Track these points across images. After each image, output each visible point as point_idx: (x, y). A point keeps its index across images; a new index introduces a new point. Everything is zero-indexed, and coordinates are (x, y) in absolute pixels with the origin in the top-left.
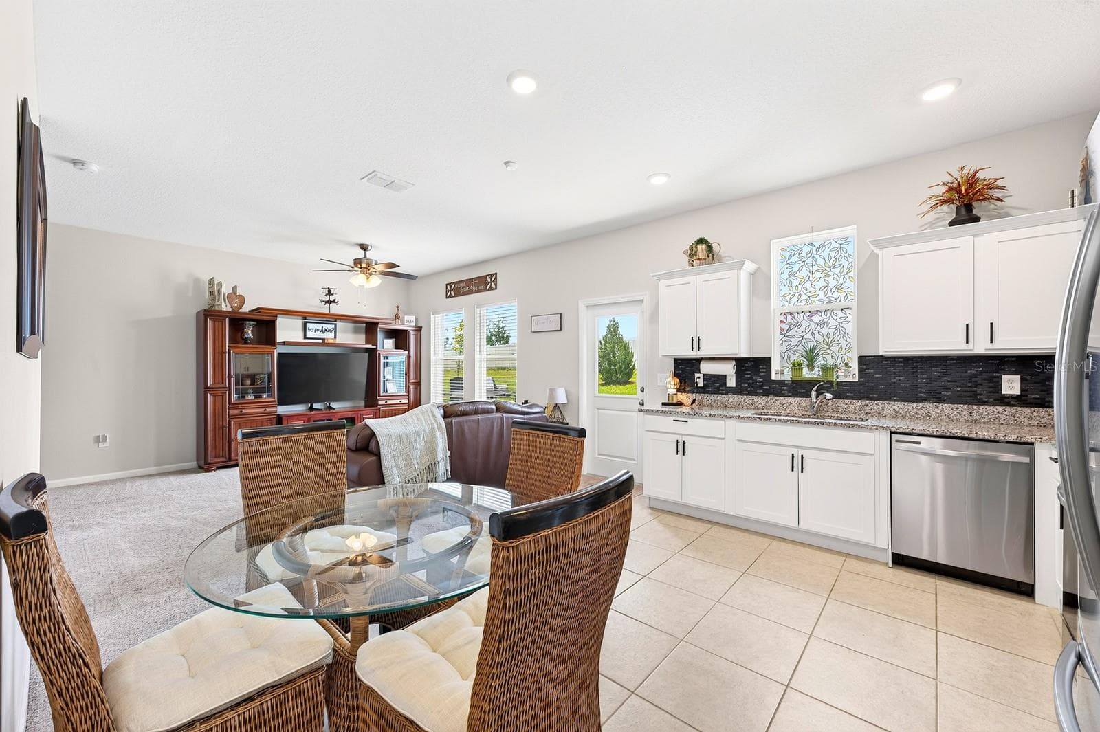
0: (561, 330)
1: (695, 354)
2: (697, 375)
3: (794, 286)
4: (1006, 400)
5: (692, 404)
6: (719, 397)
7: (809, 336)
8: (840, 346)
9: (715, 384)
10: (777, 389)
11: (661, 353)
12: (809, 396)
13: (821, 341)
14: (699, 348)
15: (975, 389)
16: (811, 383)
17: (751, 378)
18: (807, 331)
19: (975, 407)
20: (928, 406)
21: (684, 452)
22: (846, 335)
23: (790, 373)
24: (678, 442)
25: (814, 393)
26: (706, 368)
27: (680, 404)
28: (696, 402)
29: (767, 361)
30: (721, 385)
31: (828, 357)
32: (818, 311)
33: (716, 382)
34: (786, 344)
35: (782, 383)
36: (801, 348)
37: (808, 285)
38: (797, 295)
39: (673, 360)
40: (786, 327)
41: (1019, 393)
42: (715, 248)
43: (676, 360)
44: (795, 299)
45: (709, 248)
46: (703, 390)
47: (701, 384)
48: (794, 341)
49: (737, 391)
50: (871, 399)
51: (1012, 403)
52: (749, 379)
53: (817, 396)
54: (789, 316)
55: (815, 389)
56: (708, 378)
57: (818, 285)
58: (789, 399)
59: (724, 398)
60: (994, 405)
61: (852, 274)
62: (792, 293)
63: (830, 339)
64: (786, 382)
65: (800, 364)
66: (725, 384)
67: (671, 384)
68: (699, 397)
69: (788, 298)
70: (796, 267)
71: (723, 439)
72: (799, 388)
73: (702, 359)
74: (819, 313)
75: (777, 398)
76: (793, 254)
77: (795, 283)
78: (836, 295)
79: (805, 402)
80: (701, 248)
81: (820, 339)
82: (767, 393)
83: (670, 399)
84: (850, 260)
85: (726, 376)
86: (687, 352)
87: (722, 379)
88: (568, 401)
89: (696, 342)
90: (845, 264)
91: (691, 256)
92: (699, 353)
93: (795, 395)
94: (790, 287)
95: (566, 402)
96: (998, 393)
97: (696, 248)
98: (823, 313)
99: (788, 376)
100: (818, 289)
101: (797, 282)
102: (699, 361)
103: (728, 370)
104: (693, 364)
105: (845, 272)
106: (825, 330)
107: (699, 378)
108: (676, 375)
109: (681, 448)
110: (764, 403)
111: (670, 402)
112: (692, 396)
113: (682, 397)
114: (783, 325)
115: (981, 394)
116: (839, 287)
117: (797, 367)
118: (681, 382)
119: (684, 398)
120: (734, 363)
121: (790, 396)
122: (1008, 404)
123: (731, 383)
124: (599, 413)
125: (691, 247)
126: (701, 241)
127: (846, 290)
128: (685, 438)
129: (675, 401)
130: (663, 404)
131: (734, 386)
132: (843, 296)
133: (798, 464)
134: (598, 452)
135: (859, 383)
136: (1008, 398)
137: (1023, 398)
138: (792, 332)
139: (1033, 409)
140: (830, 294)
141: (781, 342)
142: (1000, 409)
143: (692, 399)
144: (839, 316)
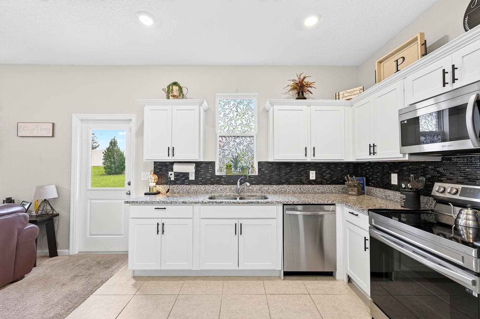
0: (53, 136)
1: (170, 159)
2: (170, 173)
3: (226, 122)
4: (311, 182)
5: (167, 192)
6: (184, 187)
7: (234, 150)
8: (248, 156)
9: (182, 178)
10: (218, 181)
11: (146, 157)
12: (236, 184)
13: (240, 153)
14: (173, 155)
15: (301, 178)
16: (237, 177)
17: (204, 174)
18: (233, 147)
19: (302, 186)
20: (285, 187)
21: (163, 231)
22: (251, 150)
23: (225, 171)
24: (158, 224)
25: (239, 182)
26: (177, 168)
27: (158, 193)
28: (170, 191)
29: (212, 164)
30: (186, 179)
31: (243, 162)
32: (238, 136)
33: (182, 177)
34: (222, 154)
35: (220, 177)
36: (231, 155)
37: (233, 122)
38: (228, 127)
39: (153, 162)
40: (222, 144)
41: (315, 179)
42: (184, 90)
43: (155, 163)
44: (227, 129)
45: (181, 89)
46: (174, 183)
47: (173, 178)
48: (227, 152)
49: (195, 182)
50: (263, 184)
51: (313, 183)
52: (202, 174)
53: (241, 184)
54: (224, 138)
55: (239, 180)
56: (177, 175)
57: (239, 122)
58: (225, 186)
59: (188, 187)
60: (308, 184)
61: (253, 119)
62: (225, 126)
63: (244, 152)
64: (223, 176)
65: (231, 166)
66: (189, 178)
67: (151, 179)
68: (171, 187)
69: (223, 128)
70: (227, 112)
71: (192, 218)
72: (230, 180)
73: (174, 162)
74: (239, 138)
75: (219, 186)
76: (226, 104)
77: (227, 120)
78: (246, 129)
79: (233, 187)
80: (175, 88)
81: (239, 151)
82: (212, 184)
83: (151, 190)
84: (252, 112)
85: (189, 173)
86: (164, 158)
87: (186, 175)
88: (58, 196)
89: (171, 151)
90: (250, 113)
91: (168, 92)
92: (173, 158)
93: (228, 183)
94: (224, 122)
95: (57, 196)
96: (308, 179)
97: (172, 88)
98: (241, 138)
99: (223, 173)
100: (238, 125)
101: (228, 120)
102: (172, 163)
103: (191, 169)
104: (169, 166)
105: (250, 118)
106: (241, 147)
107: (171, 174)
108: (155, 173)
109: (161, 229)
110: (211, 189)
111: (151, 192)
112: (166, 187)
113: (160, 188)
114: (221, 143)
115: (303, 180)
116: (248, 125)
117: (229, 167)
118: (159, 178)
119: (162, 188)
120: (194, 165)
121: (225, 185)
122: (312, 184)
123: (192, 177)
124: (91, 203)
125: (169, 87)
126: (175, 84)
127: (251, 127)
128: (164, 221)
129: (155, 191)
130: (146, 194)
131: (194, 179)
132: (249, 129)
133: (239, 229)
134: (90, 232)
135: (259, 176)
136: (311, 181)
137: (316, 181)
138: (226, 148)
139: (319, 185)
140: (243, 128)
141: (220, 153)
142: (310, 186)
143: (166, 190)
144: (248, 140)
